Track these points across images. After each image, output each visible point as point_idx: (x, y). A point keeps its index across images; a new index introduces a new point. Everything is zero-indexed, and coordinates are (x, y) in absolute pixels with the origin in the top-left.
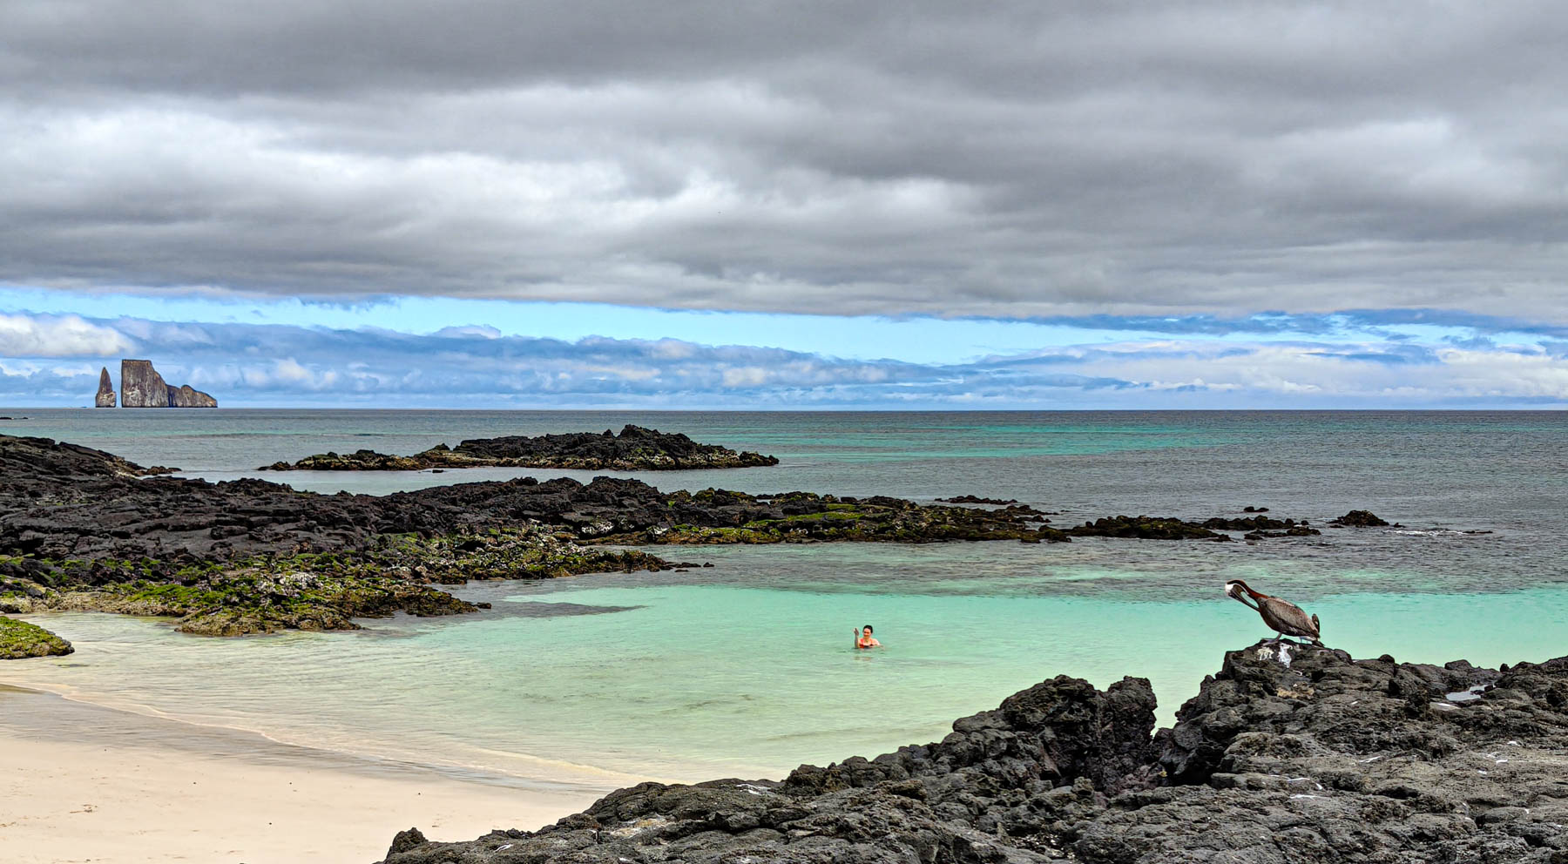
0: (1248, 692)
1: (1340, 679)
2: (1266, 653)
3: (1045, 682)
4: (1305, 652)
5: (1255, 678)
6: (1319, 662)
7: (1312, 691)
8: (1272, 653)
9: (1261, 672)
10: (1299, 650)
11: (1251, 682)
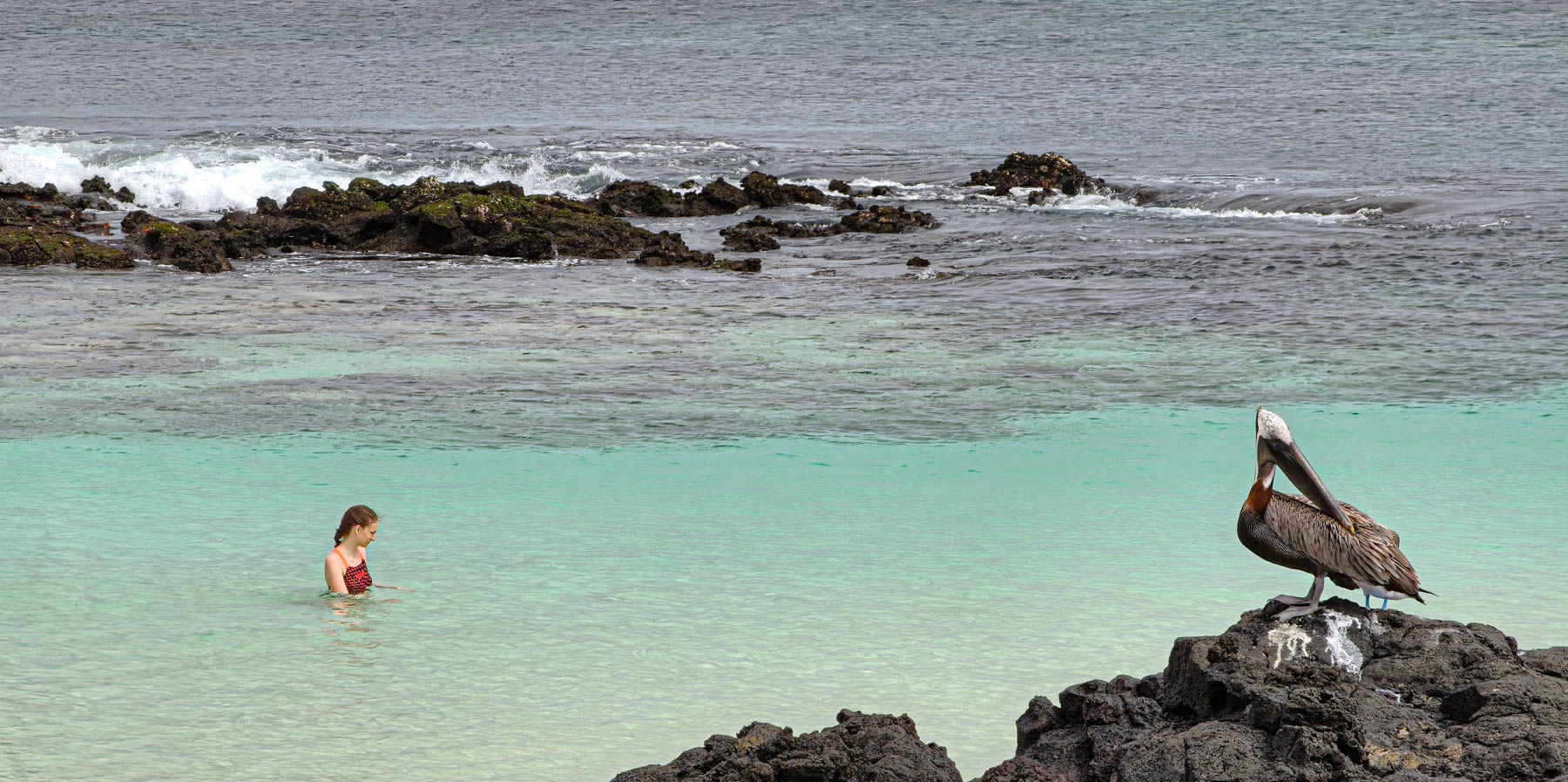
0: (1300, 756)
1: (1530, 712)
2: (1288, 639)
3: (708, 747)
4: (1397, 635)
5: (1315, 718)
6: (1444, 663)
7: (1455, 748)
8: (1307, 640)
9: (1325, 698)
10: (1379, 630)
11: (1307, 731)
